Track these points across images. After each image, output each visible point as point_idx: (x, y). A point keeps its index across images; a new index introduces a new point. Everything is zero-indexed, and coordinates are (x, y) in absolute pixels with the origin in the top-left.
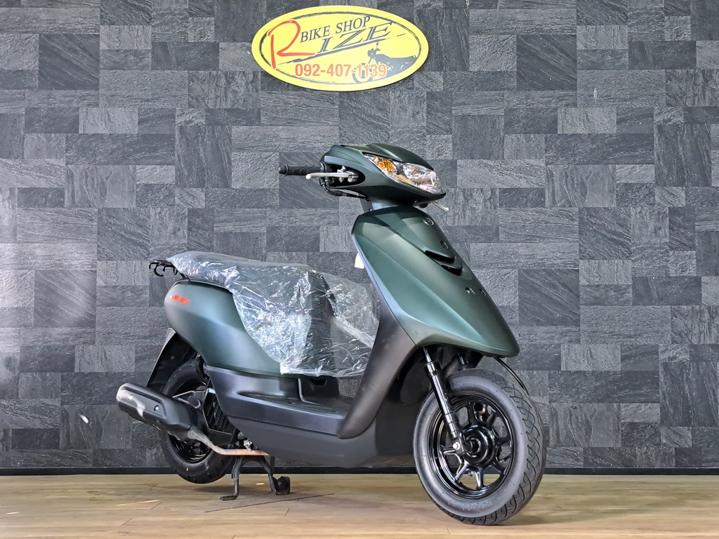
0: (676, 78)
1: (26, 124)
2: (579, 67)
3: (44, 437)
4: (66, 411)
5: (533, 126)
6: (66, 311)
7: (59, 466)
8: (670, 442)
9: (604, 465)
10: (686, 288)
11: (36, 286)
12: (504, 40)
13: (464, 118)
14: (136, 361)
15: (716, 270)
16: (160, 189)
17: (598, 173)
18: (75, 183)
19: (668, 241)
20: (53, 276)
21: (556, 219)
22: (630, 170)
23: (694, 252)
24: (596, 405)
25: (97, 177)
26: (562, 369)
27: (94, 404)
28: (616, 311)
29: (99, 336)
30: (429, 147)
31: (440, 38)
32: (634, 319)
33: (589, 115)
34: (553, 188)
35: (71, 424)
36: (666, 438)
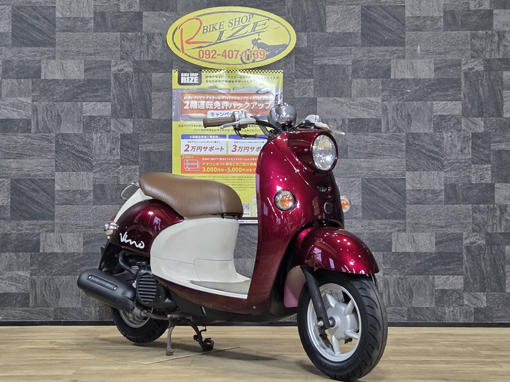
0: (478, 37)
1: (3, 72)
2: (407, 29)
3: (19, 299)
4: (34, 280)
5: (373, 72)
6: (33, 208)
7: (31, 319)
8: (471, 303)
9: (422, 320)
10: (484, 191)
11: (11, 190)
12: (352, 9)
13: (322, 67)
14: (84, 244)
15: (505, 178)
16: (100, 119)
17: (420, 107)
18: (39, 116)
19: (471, 157)
20: (24, 183)
21: (389, 141)
22: (443, 105)
23: (490, 165)
24: (416, 277)
25: (55, 111)
26: (393, 251)
27: (54, 275)
28: (432, 209)
29: (57, 226)
30: (296, 88)
31: (305, 8)
32: (445, 214)
33: (414, 64)
34: (388, 118)
35: (37, 289)
36: (467, 300)
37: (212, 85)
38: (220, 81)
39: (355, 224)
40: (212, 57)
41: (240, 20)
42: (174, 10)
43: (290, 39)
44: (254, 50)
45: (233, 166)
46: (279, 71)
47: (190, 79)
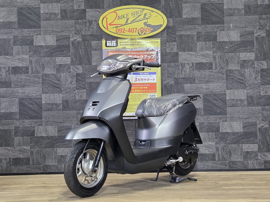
0: (262, 19)
1: (14, 42)
2: (225, 15)
3: (24, 161)
4: (32, 151)
5: (207, 38)
6: (31, 113)
7: (31, 171)
8: (262, 158)
9: (237, 168)
10: (267, 100)
11: (19, 104)
12: (196, 5)
13: (181, 36)
14: (58, 132)
16: (65, 66)
17: (233, 56)
18: (33, 65)
19: (260, 82)
20: (26, 100)
21: (217, 74)
22: (245, 55)
24: (233, 145)
25: (41, 62)
26: (220, 132)
27: (42, 148)
28: (240, 109)
29: (44, 122)
30: (168, 47)
31: (171, 5)
32: (247, 112)
33: (229, 34)
34: (216, 62)
35: (34, 156)
36: (260, 157)
37: (123, 47)
38: (127, 45)
39: (200, 118)
40: (123, 32)
41: (137, 12)
42: (103, 8)
43: (164, 22)
44: (145, 28)
45: (135, 89)
46: (158, 39)
47: (112, 44)
